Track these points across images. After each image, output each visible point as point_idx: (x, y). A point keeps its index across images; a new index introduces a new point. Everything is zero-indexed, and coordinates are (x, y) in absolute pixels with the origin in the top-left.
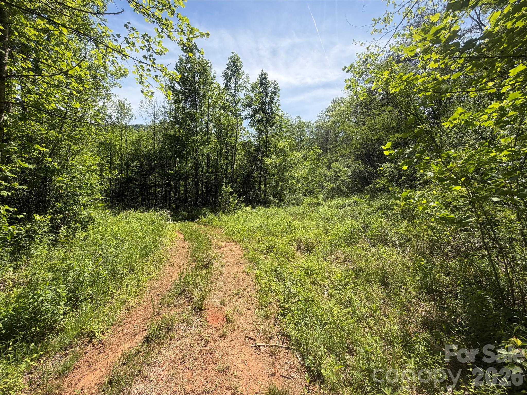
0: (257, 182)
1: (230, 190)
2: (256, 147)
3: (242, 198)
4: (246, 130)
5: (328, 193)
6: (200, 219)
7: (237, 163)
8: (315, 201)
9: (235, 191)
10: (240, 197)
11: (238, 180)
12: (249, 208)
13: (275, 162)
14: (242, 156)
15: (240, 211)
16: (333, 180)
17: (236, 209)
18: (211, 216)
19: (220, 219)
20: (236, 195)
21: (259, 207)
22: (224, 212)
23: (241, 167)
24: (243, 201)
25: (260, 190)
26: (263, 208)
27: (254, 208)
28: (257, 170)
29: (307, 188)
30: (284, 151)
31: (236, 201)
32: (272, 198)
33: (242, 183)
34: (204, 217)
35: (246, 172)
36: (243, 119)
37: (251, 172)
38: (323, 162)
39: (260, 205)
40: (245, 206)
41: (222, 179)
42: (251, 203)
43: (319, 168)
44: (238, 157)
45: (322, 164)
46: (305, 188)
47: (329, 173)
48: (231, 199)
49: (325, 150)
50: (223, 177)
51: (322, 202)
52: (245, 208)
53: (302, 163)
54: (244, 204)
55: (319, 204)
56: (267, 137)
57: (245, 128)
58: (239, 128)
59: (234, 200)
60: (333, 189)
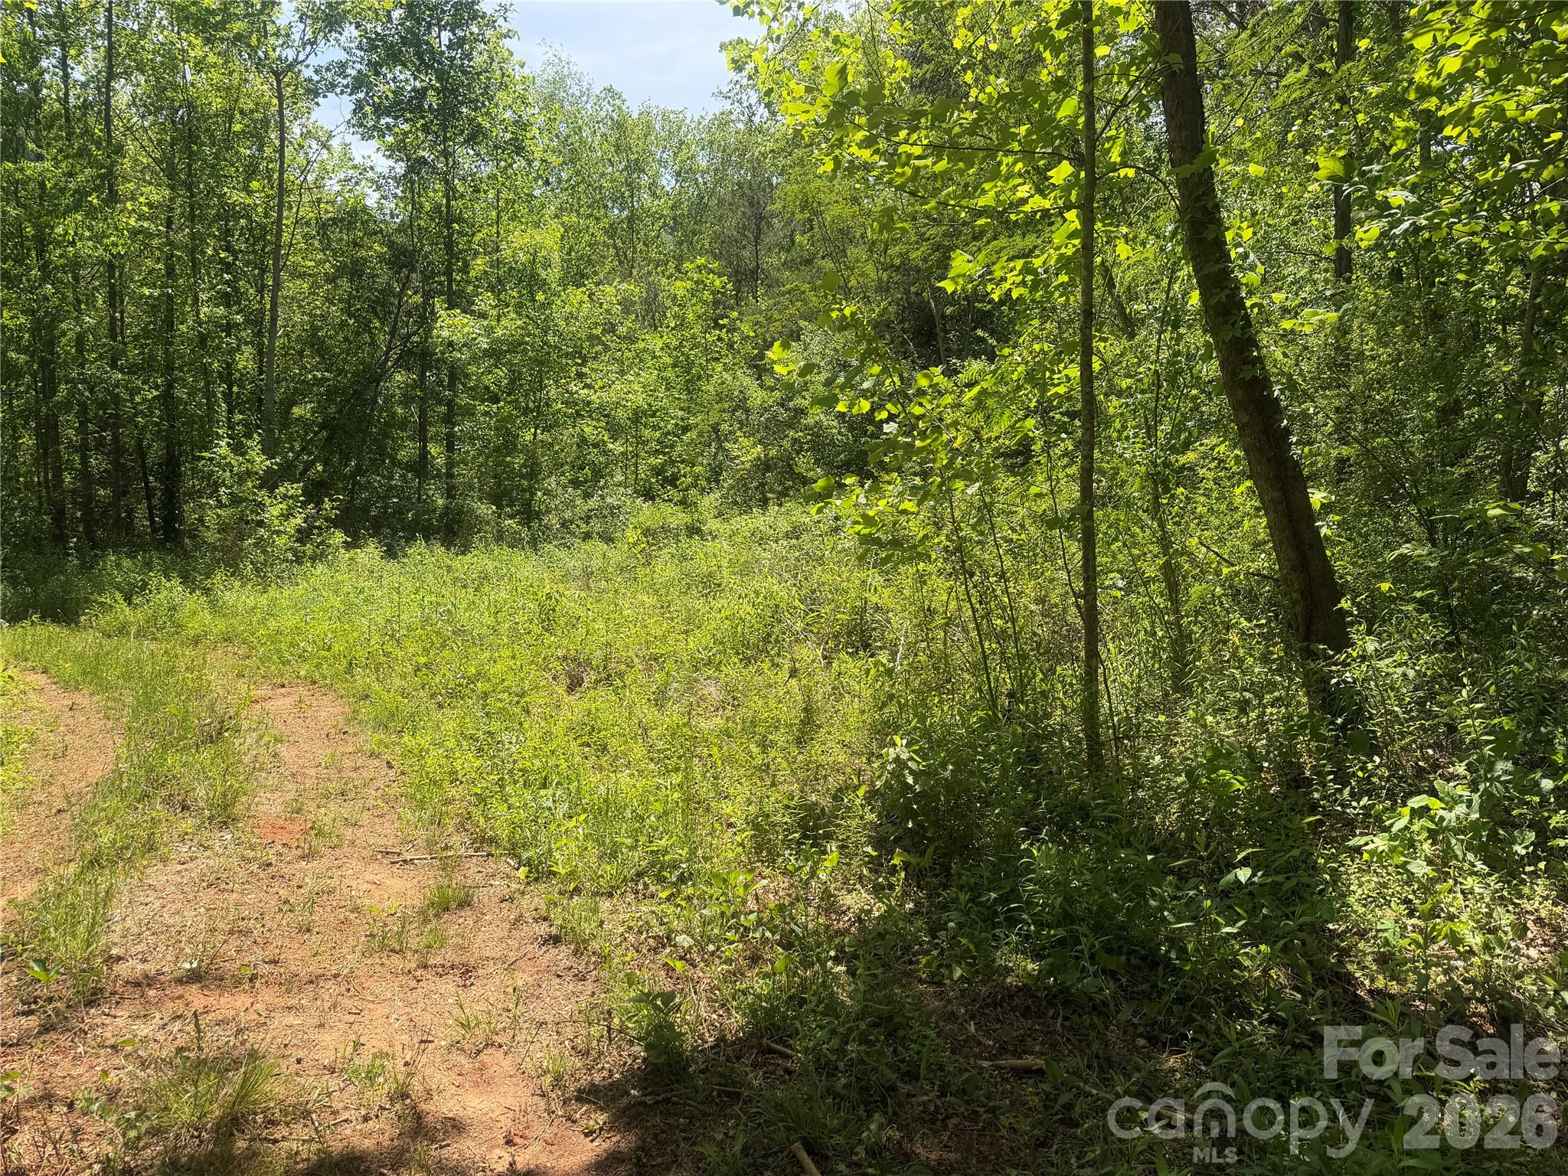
0: (403, 425)
1: (260, 462)
2: (391, 245)
3: (327, 504)
4: (335, 143)
5: (742, 484)
6: (106, 608)
7: (292, 320)
8: (678, 518)
9: (286, 473)
10: (319, 503)
11: (297, 411)
12: (370, 553)
13: (489, 331)
14: (315, 285)
15: (320, 568)
16: (773, 429)
17: (299, 561)
18: (169, 591)
19: (215, 607)
20: (295, 489)
21: (418, 549)
22: (235, 572)
23: (314, 342)
24: (336, 523)
25: (421, 466)
26: (439, 550)
27: (391, 553)
28: (402, 363)
29: (660, 460)
30: (534, 276)
31: (298, 520)
32: (485, 510)
33: (322, 427)
34: (128, 599)
35: (341, 372)
36: (313, 92)
37: (374, 376)
38: (737, 337)
39: (427, 539)
40: (348, 546)
41: (210, 406)
42: (376, 530)
43: (719, 367)
44: (292, 287)
45: (730, 346)
46: (652, 461)
47: (757, 396)
48: (274, 511)
49: (746, 277)
50: (209, 395)
51: (713, 525)
52: (344, 555)
53: (631, 339)
54: (338, 537)
55: (698, 531)
56: (450, 193)
57: (330, 136)
58: (296, 130)
59: (286, 516)
60: (764, 466)
